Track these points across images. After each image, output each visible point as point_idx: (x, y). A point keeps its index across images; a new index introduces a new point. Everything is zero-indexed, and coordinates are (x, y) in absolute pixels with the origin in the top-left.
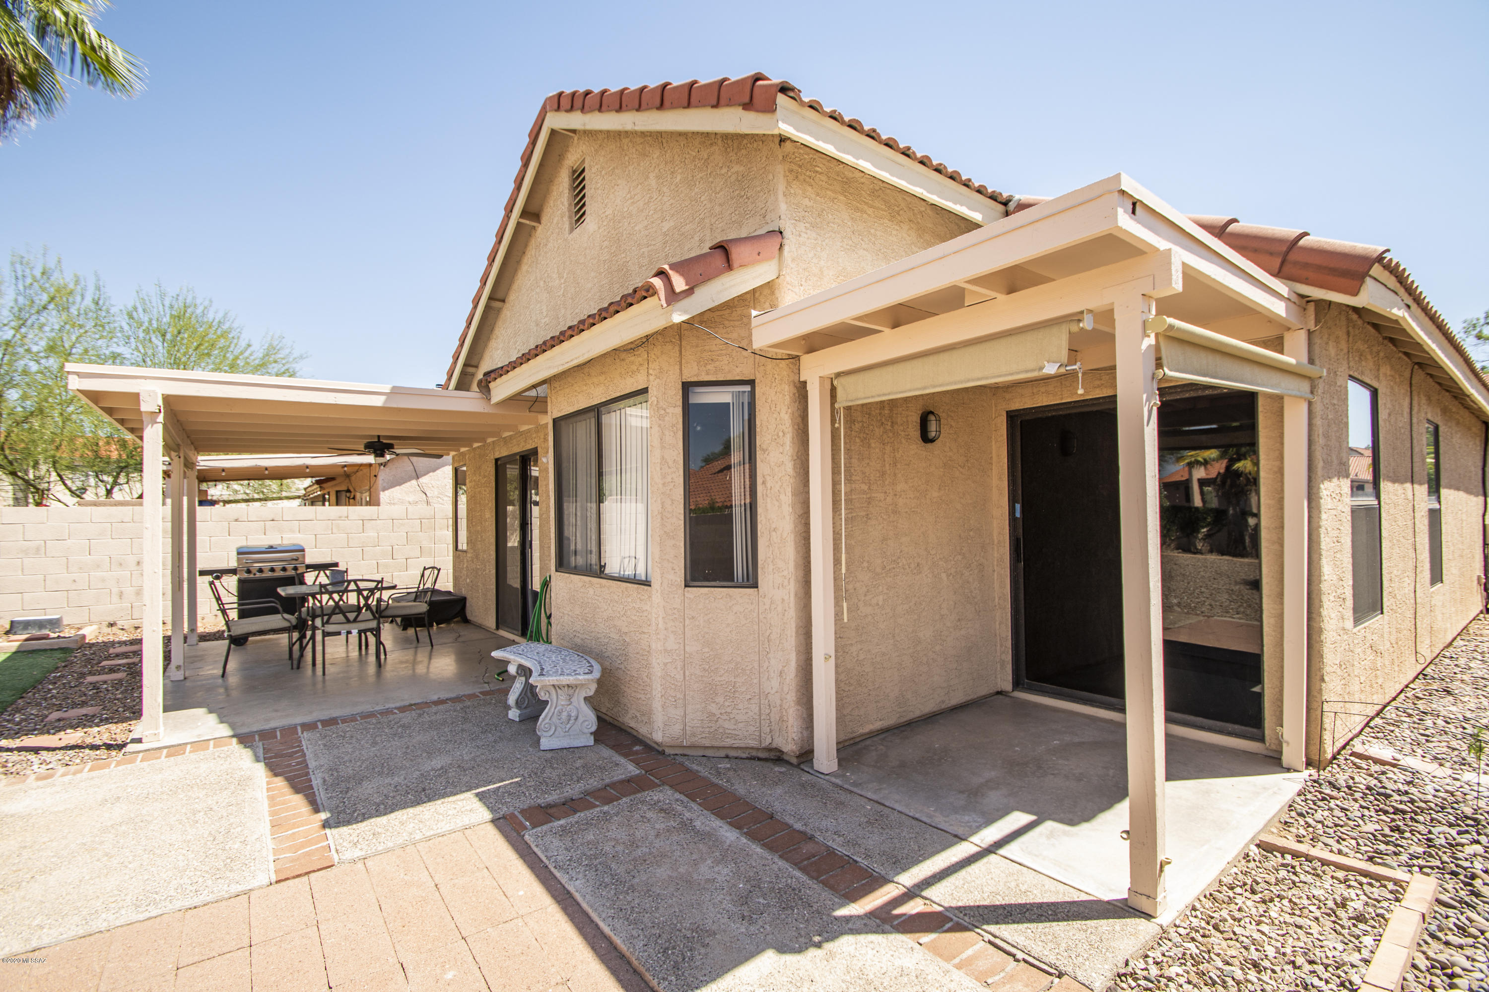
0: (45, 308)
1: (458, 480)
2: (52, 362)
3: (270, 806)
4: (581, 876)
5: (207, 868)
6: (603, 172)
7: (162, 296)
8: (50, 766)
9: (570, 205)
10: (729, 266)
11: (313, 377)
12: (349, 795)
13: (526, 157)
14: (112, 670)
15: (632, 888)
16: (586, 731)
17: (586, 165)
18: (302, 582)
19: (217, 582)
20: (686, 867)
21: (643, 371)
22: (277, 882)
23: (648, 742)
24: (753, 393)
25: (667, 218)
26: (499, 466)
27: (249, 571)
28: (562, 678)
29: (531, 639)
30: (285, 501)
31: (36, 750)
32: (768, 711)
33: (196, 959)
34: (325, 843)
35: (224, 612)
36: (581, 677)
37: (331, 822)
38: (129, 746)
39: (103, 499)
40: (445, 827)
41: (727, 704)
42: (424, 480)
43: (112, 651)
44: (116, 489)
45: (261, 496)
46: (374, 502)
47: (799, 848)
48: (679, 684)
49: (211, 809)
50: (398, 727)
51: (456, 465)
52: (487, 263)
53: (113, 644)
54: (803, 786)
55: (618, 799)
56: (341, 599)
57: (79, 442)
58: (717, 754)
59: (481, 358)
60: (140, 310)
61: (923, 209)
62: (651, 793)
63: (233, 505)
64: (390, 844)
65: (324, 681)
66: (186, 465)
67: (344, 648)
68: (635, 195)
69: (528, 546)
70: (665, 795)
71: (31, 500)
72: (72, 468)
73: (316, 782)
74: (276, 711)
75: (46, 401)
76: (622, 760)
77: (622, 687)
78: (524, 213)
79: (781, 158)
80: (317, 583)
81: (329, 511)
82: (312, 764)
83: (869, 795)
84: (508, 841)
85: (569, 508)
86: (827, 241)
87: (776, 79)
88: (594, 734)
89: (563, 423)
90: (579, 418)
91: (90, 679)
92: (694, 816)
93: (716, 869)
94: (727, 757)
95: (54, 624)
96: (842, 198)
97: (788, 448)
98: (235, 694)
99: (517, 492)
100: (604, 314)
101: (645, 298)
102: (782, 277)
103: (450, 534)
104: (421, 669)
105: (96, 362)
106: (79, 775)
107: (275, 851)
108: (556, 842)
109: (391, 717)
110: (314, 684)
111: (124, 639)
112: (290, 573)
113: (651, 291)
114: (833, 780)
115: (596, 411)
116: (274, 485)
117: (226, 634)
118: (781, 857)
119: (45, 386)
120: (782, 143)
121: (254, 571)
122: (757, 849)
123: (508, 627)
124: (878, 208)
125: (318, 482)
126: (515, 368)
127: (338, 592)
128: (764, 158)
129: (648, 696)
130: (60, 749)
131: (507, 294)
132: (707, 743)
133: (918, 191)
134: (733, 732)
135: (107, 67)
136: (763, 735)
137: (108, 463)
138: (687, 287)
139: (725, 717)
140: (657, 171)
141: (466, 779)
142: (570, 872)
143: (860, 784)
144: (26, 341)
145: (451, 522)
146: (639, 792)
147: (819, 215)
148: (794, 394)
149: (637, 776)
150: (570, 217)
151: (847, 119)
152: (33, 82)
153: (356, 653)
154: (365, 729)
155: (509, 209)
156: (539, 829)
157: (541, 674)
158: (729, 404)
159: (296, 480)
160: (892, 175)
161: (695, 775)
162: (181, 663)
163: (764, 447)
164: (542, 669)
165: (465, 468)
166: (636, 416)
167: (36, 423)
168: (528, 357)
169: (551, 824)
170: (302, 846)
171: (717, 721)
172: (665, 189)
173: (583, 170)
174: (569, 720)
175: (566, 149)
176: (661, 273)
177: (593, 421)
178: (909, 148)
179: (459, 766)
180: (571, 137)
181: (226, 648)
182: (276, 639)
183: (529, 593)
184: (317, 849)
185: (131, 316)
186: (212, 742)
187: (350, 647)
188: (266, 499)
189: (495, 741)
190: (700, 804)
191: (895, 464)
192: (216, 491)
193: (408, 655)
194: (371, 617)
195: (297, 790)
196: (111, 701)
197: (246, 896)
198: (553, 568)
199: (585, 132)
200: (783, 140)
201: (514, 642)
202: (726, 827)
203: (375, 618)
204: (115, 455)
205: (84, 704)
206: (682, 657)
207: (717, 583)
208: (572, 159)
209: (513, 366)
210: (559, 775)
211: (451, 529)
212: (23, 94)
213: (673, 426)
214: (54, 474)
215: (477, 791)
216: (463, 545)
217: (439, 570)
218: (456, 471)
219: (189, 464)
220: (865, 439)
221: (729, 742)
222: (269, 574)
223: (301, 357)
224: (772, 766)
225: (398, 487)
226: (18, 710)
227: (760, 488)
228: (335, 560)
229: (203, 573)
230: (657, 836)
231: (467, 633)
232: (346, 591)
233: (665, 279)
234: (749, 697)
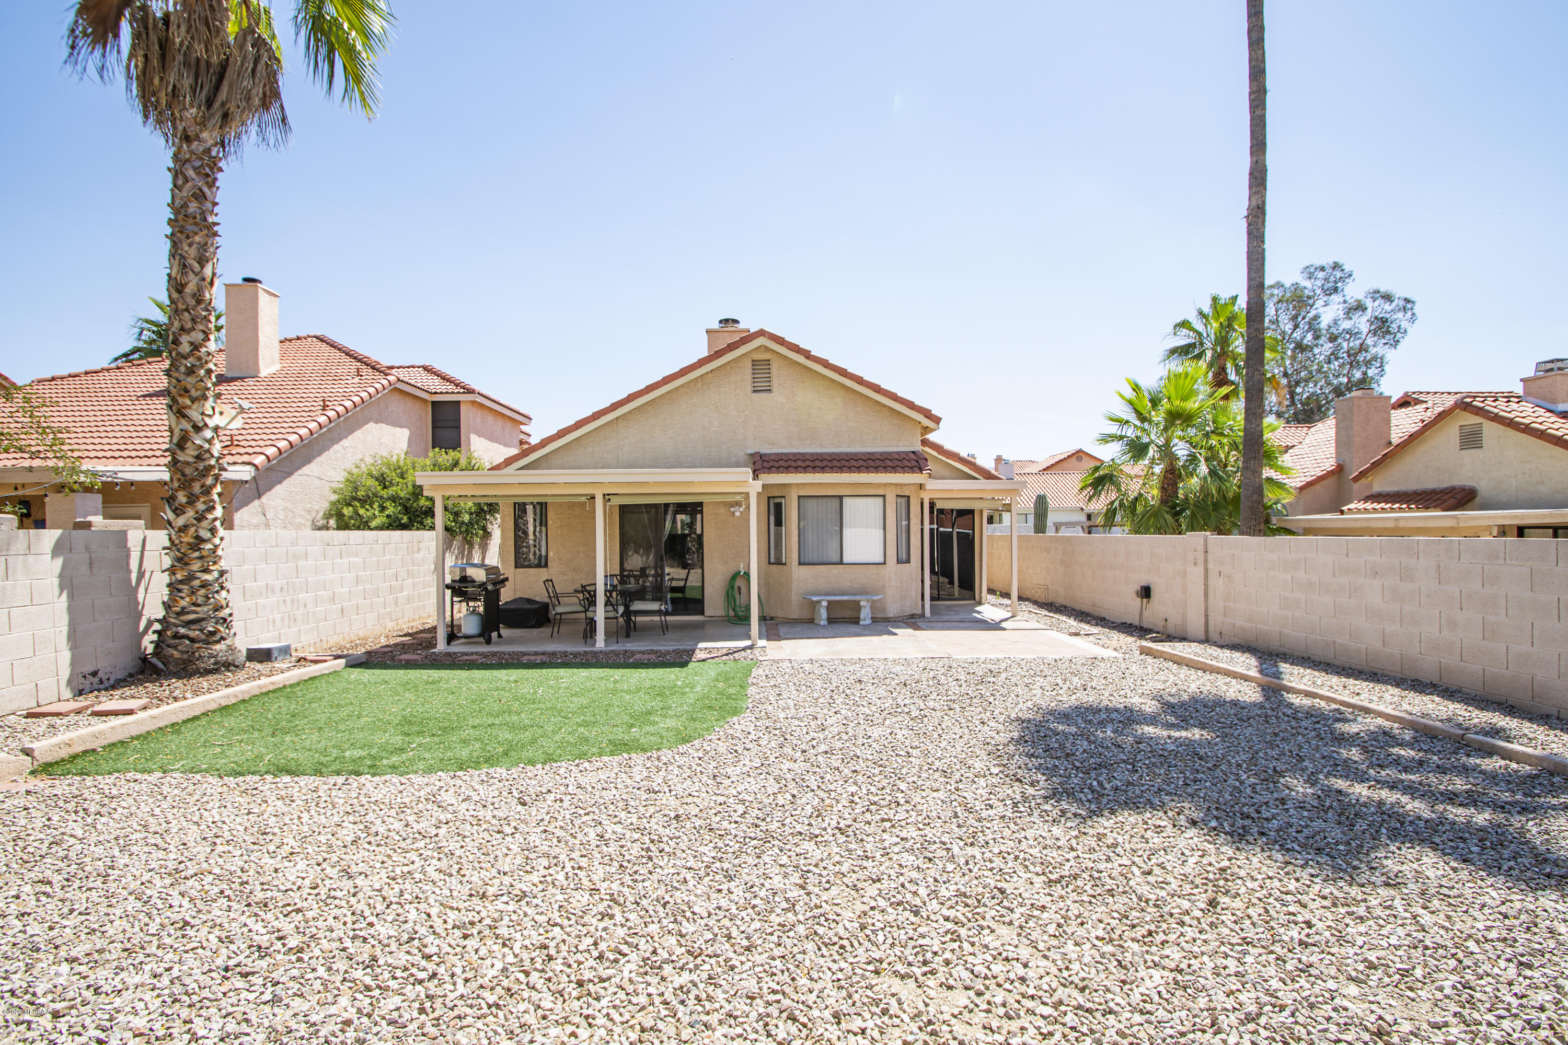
9: (751, 377)
24: (908, 500)
115: (839, 497)
150: (751, 384)
208: (756, 355)
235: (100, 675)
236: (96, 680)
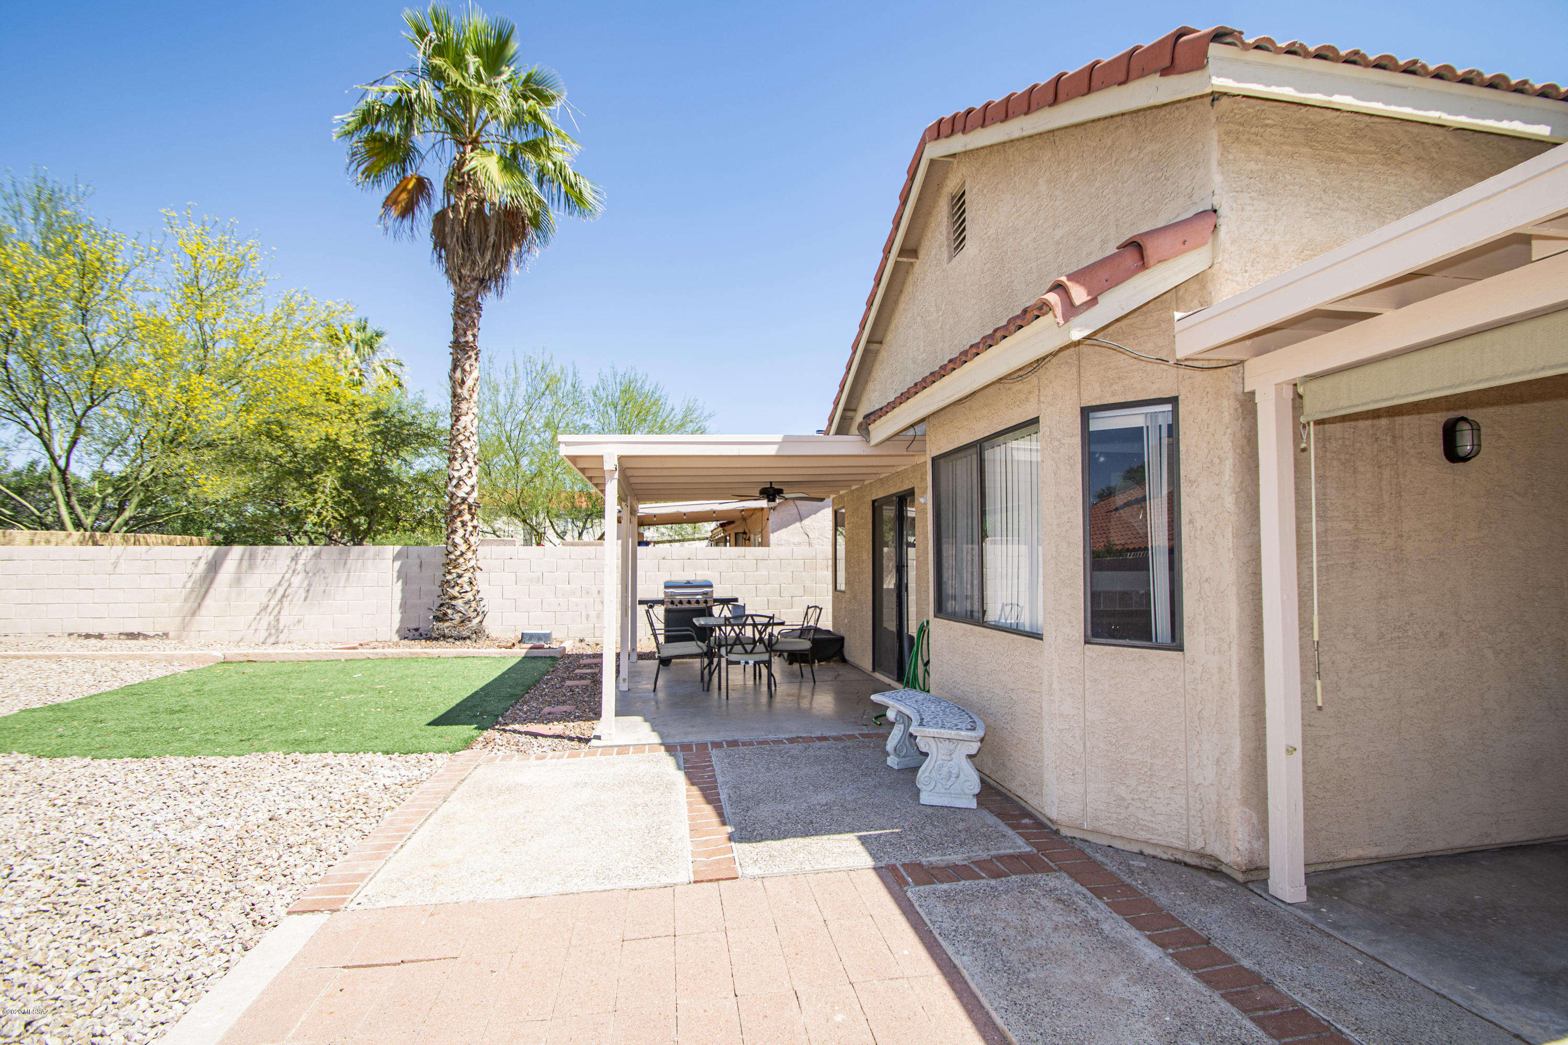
0: (543, 394)
1: (838, 521)
2: (548, 435)
3: (690, 811)
4: (968, 952)
5: (644, 857)
6: (985, 191)
7: (615, 375)
8: (544, 749)
9: (949, 233)
10: (1143, 265)
11: (718, 432)
12: (749, 814)
13: (905, 194)
14: (582, 677)
15: (1027, 983)
16: (968, 791)
17: (967, 188)
18: (711, 615)
19: (651, 610)
20: (1093, 976)
21: (1033, 399)
22: (695, 882)
23: (1040, 816)
24: (1175, 413)
25: (1060, 224)
26: (876, 507)
27: (672, 603)
28: (942, 731)
29: (907, 685)
30: (697, 542)
31: (535, 735)
32: (1199, 807)
33: (636, 935)
34: (731, 855)
35: (655, 636)
36: (963, 733)
37: (736, 836)
38: (593, 741)
39: (576, 540)
40: (831, 864)
41: (1141, 788)
42: (806, 522)
43: (581, 662)
44: (585, 532)
45: (680, 538)
46: (764, 543)
47: (1250, 991)
48: (1078, 756)
49: (647, 805)
50: (788, 757)
51: (836, 507)
52: (865, 307)
53: (582, 655)
54: (1253, 912)
55: (1007, 875)
56: (740, 632)
57: (563, 495)
58: (1127, 848)
59: (859, 402)
60: (601, 389)
61: (1441, 138)
62: (1045, 877)
63: (661, 545)
64: (784, 870)
65: (727, 705)
66: (631, 513)
67: (741, 677)
68: (1021, 207)
69: (904, 589)
70: (1062, 882)
71: (534, 541)
72: (558, 516)
73: (723, 797)
74: (693, 727)
75: (544, 465)
76: (1010, 832)
77: (1008, 749)
78: (903, 252)
79: (1214, 120)
80: (722, 616)
81: (730, 551)
82: (720, 779)
83: (1360, 945)
84: (890, 893)
85: (948, 550)
86: (1283, 209)
87: (1206, 29)
88: (977, 796)
89: (942, 461)
90: (960, 455)
91: (568, 683)
92: (1101, 917)
93: (1133, 989)
94: (1141, 853)
95: (547, 637)
96: (1306, 150)
97: (1227, 478)
98: (662, 706)
99: (892, 533)
100: (989, 341)
101: (1038, 317)
102: (1216, 266)
103: (829, 574)
104: (805, 704)
105: (573, 433)
106: (561, 760)
107: (694, 854)
108: (940, 908)
109: (782, 746)
110: (720, 707)
111: (589, 653)
112: (702, 605)
113: (1045, 308)
114: (1300, 913)
115: (979, 447)
116: (688, 527)
117: (657, 655)
118: (1222, 996)
119: (543, 453)
120: (1216, 103)
121: (676, 603)
122: (1187, 978)
123: (884, 670)
124: (1363, 152)
125: (722, 525)
126: (894, 408)
127: (738, 625)
128: (1190, 126)
129: (1039, 764)
130: (550, 736)
131: (884, 335)
132: (1115, 832)
133: (1433, 115)
134: (1150, 825)
135: (580, 199)
136: (1191, 834)
137: (580, 512)
138: (1089, 298)
139: (1138, 804)
140: (1047, 174)
141: (849, 820)
142: (957, 945)
143: (1344, 928)
144: (533, 420)
145: (830, 563)
146: (1030, 872)
147: (1271, 179)
148: (1236, 410)
149: (1027, 854)
150: (949, 246)
151: (1312, 49)
152: (536, 222)
153: (752, 682)
154: (761, 754)
155: (887, 250)
156: (922, 888)
157: (921, 724)
158: (1142, 428)
159: (706, 524)
160: (1386, 104)
161: (1099, 866)
162: (626, 677)
163: (1192, 477)
164: (922, 719)
165: (843, 511)
166: (1025, 449)
167: (537, 481)
168: (907, 395)
169: (934, 886)
170: (714, 853)
171: (1127, 807)
172: (1057, 193)
173: (964, 193)
174: (950, 777)
175: (945, 177)
176: (1058, 287)
177: (975, 457)
178: (1415, 62)
179: (842, 805)
180: (950, 163)
181: (656, 667)
182: (692, 663)
183: (905, 637)
184: (724, 859)
185: (595, 395)
186: (647, 747)
187: (747, 676)
188: (683, 541)
189: (875, 786)
190: (1107, 904)
191: (1399, 494)
192: (650, 533)
193: (794, 689)
194: (764, 650)
195: (709, 802)
196: (581, 702)
197: (672, 889)
198: (931, 613)
199: (965, 153)
200: (1215, 97)
201: (889, 688)
202: (1144, 941)
203: (767, 651)
204: (584, 505)
205: (564, 702)
206: (1082, 725)
207: (1127, 642)
208: (951, 186)
209: (892, 406)
210: (940, 835)
211: (830, 569)
212: (531, 231)
213: (1070, 458)
214: (548, 521)
215: (860, 834)
216: (842, 586)
217: (821, 609)
218: (836, 513)
219: (633, 512)
220: (1349, 461)
221: (1143, 835)
222: (686, 606)
223: (710, 416)
224: (1206, 878)
225: (784, 530)
226: (525, 703)
227: (1185, 529)
228: (735, 595)
229: (641, 602)
230: (1056, 929)
231: (843, 671)
232: (744, 625)
233: (1062, 293)
234: (1172, 784)
235: (420, 631)
236: (417, 634)
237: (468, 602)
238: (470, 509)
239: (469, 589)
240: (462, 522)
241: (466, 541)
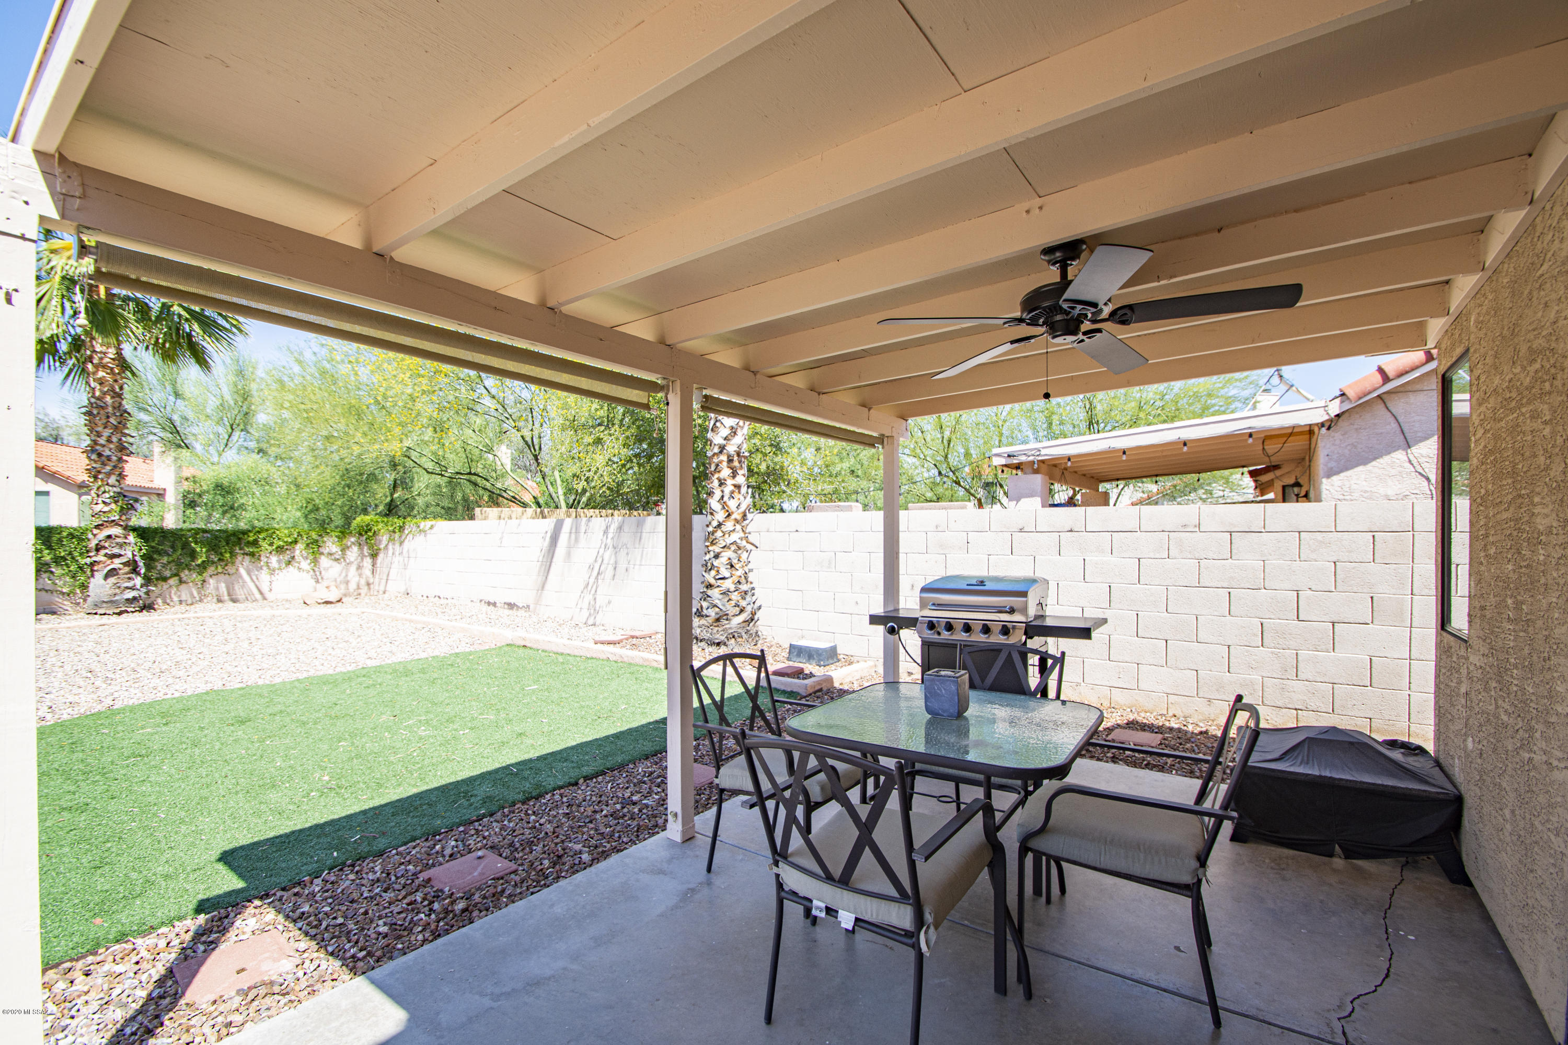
27: (931, 626)
112: (997, 638)
222: (963, 637)
237: (726, 593)
238: (730, 461)
239: (727, 574)
240: (719, 479)
241: (724, 506)
